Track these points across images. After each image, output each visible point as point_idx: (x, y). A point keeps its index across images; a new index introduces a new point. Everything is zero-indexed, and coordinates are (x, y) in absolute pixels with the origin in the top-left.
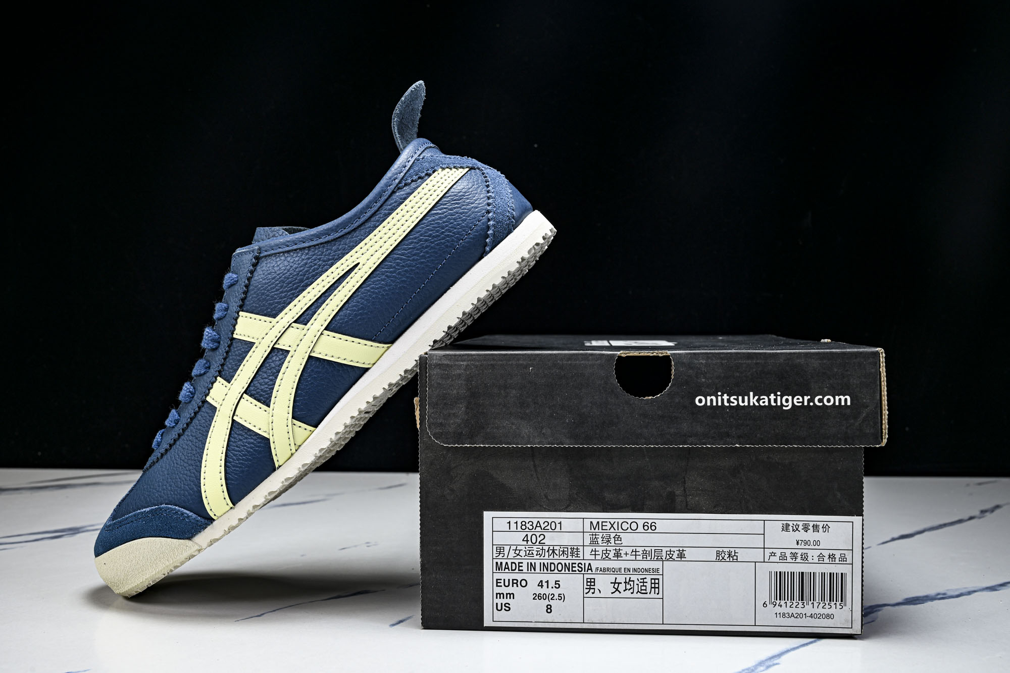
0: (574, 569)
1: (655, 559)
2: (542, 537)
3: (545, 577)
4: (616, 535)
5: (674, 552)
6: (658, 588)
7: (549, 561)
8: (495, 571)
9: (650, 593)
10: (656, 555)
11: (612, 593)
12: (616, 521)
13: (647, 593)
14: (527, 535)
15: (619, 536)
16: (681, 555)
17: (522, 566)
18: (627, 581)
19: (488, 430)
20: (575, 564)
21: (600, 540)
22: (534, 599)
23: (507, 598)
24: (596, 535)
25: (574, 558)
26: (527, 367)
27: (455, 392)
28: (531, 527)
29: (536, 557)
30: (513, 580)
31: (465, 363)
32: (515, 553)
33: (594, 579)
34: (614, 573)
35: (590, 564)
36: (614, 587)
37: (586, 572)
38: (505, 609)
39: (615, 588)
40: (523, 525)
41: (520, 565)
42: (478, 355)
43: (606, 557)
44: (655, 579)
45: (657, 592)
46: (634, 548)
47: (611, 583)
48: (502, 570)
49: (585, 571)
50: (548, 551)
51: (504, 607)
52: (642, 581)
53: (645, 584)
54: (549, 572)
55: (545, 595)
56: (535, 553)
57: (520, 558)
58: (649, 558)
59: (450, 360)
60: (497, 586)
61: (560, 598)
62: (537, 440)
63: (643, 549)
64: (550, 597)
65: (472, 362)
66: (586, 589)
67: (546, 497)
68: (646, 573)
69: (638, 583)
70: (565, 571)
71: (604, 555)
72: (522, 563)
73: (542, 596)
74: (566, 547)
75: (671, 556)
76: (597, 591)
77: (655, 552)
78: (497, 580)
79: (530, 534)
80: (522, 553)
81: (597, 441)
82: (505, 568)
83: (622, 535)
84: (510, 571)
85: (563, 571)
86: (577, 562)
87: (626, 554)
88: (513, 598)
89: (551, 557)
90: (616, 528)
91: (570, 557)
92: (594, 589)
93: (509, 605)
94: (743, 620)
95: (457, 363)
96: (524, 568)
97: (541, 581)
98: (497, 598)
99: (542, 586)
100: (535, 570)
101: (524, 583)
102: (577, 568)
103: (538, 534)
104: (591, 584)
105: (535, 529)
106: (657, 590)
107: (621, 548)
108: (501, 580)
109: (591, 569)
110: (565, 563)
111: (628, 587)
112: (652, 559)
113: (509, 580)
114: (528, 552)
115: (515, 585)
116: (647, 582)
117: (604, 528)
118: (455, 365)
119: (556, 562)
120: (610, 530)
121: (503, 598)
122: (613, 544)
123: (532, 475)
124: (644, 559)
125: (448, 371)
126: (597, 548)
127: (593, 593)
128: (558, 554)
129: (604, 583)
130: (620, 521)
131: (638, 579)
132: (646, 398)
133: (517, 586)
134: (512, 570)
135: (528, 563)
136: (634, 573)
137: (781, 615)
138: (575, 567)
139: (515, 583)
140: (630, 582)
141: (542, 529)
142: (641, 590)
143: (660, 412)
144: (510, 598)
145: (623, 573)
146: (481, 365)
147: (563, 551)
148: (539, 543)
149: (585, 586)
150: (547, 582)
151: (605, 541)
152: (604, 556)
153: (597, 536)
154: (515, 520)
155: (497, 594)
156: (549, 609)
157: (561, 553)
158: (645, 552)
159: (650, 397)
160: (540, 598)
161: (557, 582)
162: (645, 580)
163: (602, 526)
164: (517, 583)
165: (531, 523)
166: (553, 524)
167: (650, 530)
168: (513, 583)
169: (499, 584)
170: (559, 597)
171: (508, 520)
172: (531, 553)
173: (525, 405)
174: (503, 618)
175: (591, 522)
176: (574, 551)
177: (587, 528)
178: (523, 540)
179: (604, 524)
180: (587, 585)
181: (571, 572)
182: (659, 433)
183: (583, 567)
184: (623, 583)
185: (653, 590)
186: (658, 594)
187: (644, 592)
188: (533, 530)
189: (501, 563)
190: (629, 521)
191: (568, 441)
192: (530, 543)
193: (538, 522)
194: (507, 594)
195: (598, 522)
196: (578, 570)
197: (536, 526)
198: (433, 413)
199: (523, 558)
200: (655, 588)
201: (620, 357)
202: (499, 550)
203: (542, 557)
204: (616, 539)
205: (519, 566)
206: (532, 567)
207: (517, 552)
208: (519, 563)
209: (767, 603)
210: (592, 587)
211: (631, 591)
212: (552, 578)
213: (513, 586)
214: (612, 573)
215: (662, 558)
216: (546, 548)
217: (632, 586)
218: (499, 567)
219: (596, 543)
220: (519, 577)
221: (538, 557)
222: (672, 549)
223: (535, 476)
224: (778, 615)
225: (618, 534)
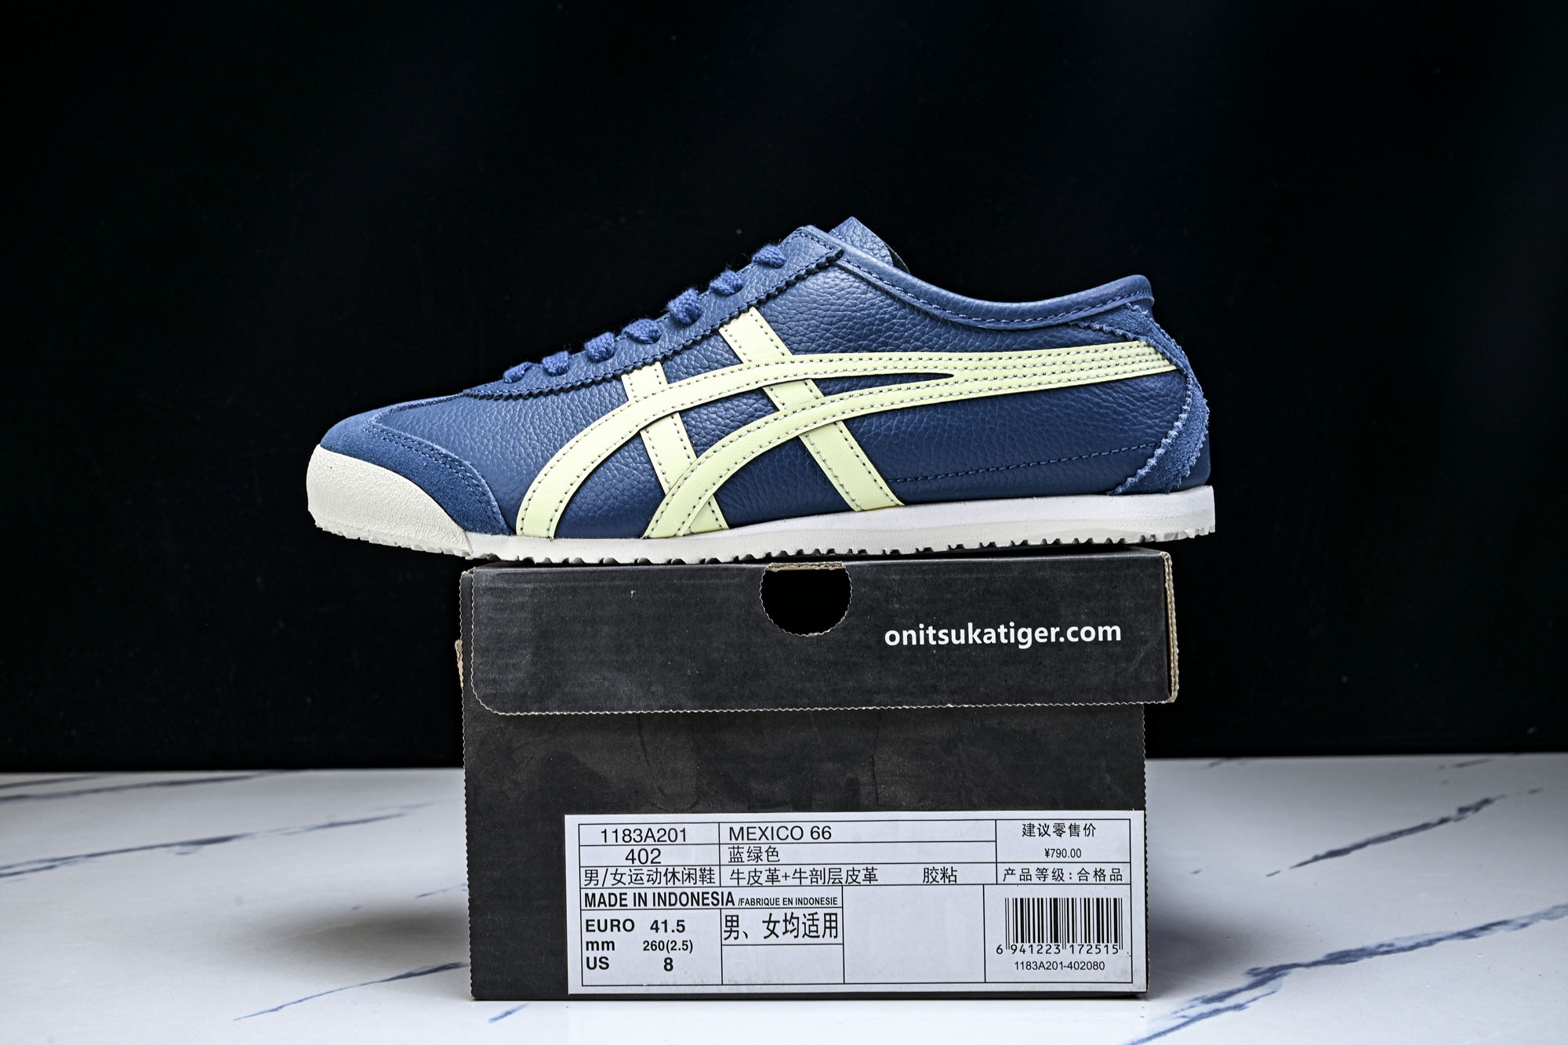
0: (706, 902)
1: (830, 883)
2: (656, 853)
3: (660, 916)
4: (770, 847)
5: (859, 871)
6: (836, 928)
7: (668, 891)
8: (583, 907)
9: (823, 936)
10: (831, 877)
11: (765, 938)
12: (770, 825)
13: (818, 937)
14: (632, 851)
15: (775, 849)
16: (870, 877)
17: (626, 899)
18: (788, 918)
19: (567, 690)
20: (708, 893)
21: (745, 856)
22: (645, 949)
23: (603, 949)
24: (738, 848)
25: (705, 884)
26: (627, 590)
27: (515, 630)
28: (638, 839)
29: (647, 884)
30: (612, 921)
31: (531, 586)
32: (614, 879)
33: (737, 916)
34: (767, 906)
35: (730, 893)
36: (768, 928)
37: (724, 906)
38: (600, 967)
39: (770, 930)
40: (625, 835)
41: (623, 897)
42: (550, 573)
43: (755, 882)
44: (830, 915)
45: (834, 933)
46: (798, 867)
47: (764, 922)
48: (595, 906)
49: (723, 904)
50: (666, 874)
51: (598, 963)
52: (811, 917)
53: (816, 922)
54: (668, 906)
55: (661, 944)
56: (645, 878)
57: (623, 886)
58: (820, 882)
59: (508, 581)
60: (588, 930)
61: (685, 947)
62: (642, 704)
63: (811, 867)
64: (670, 946)
65: (542, 584)
66: (725, 931)
67: (661, 791)
68: (817, 905)
69: (805, 921)
70: (692, 905)
71: (751, 878)
72: (626, 894)
73: (657, 944)
74: (693, 867)
75: (854, 877)
76: (742, 935)
77: (830, 872)
78: (587, 921)
79: (637, 850)
80: (626, 879)
81: (734, 702)
82: (600, 903)
83: (778, 847)
84: (608, 907)
85: (689, 906)
86: (711, 890)
87: (786, 876)
88: (613, 949)
89: (671, 884)
90: (770, 837)
91: (699, 884)
92: (738, 931)
93: (607, 959)
94: (966, 974)
95: (518, 585)
96: (630, 902)
97: (656, 922)
98: (587, 949)
99: (657, 929)
100: (645, 905)
101: (629, 925)
102: (711, 900)
103: (650, 849)
104: (732, 923)
105: (645, 841)
106: (834, 931)
107: (778, 867)
108: (594, 920)
109: (732, 901)
110: (692, 894)
111: (790, 927)
112: (826, 884)
113: (606, 921)
114: (634, 877)
115: (615, 929)
116: (818, 920)
117: (751, 836)
118: (516, 589)
119: (678, 892)
120: (760, 839)
121: (598, 949)
122: (765, 861)
123: (638, 758)
124: (814, 884)
125: (504, 599)
126: (741, 869)
127: (736, 938)
128: (681, 879)
129: (752, 921)
130: (776, 826)
131: (804, 915)
132: (811, 634)
133: (619, 930)
134: (610, 905)
135: (635, 894)
136: (798, 906)
137: (1025, 965)
138: (708, 898)
139: (615, 926)
140: (793, 920)
141: (655, 840)
142: (810, 931)
143: (831, 656)
144: (608, 949)
145: (781, 905)
146: (555, 589)
147: (689, 874)
148: (652, 862)
149: (724, 928)
150: (665, 922)
151: (753, 858)
152: (752, 881)
153: (740, 850)
154: (614, 828)
155: (587, 943)
156: (668, 964)
157: (685, 877)
158: (814, 873)
159: (816, 634)
160: (654, 947)
161: (680, 923)
162: (815, 917)
163: (748, 833)
164: (618, 926)
165: (638, 832)
166: (673, 832)
167: (821, 839)
168: (612, 926)
169: (590, 928)
170: (683, 945)
171: (603, 828)
172: (638, 878)
173: (624, 649)
174: (597, 980)
175: (731, 829)
176: (706, 873)
177: (725, 838)
178: (627, 859)
179: (751, 830)
180: (727, 926)
181: (701, 906)
182: (830, 688)
183: (720, 897)
184: (781, 921)
185: (828, 931)
186: (835, 937)
187: (815, 934)
188: (642, 843)
189: (594, 895)
190: (790, 826)
191: (690, 704)
192: (637, 862)
193: (650, 829)
194: (603, 943)
195: (742, 829)
196: (712, 903)
197: (647, 836)
198: (481, 664)
199: (627, 885)
200: (831, 928)
201: (769, 573)
202: (590, 875)
203: (656, 885)
204: (770, 854)
205: (621, 899)
206: (641, 899)
207: (618, 877)
208: (621, 894)
209: (1003, 947)
210: (734, 929)
211: (795, 933)
212: (672, 916)
213: (612, 930)
214: (764, 906)
215: (840, 882)
216: (662, 870)
217: (796, 926)
218: (590, 901)
219: (740, 860)
220: (621, 915)
221: (650, 884)
222: (857, 867)
223: (643, 758)
224: (1020, 966)
225: (773, 846)
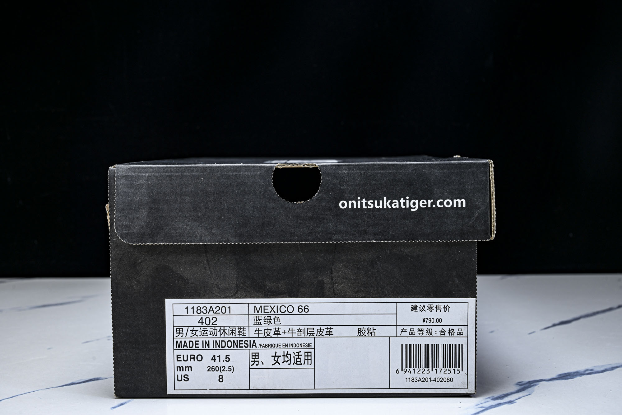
0: (241, 345)
1: (308, 336)
2: (214, 319)
3: (217, 353)
4: (276, 317)
5: (324, 329)
6: (311, 359)
7: (221, 340)
8: (175, 348)
9: (304, 364)
10: (309, 332)
11: (273, 365)
12: (276, 305)
13: (301, 364)
14: (202, 318)
15: (278, 317)
16: (329, 333)
17: (198, 344)
18: (285, 354)
19: (167, 231)
20: (242, 341)
21: (262, 321)
22: (208, 371)
23: (186, 371)
24: (259, 317)
25: (241, 336)
26: (199, 177)
27: (138, 199)
28: (205, 312)
29: (209, 336)
30: (191, 355)
31: (147, 175)
32: (192, 333)
33: (258, 353)
34: (274, 348)
35: (254, 341)
36: (274, 360)
37: (251, 348)
38: (184, 380)
39: (275, 361)
40: (198, 310)
41: (197, 343)
42: (158, 168)
43: (267, 335)
44: (308, 352)
45: (309, 363)
46: (291, 327)
47: (272, 356)
48: (181, 348)
49: (250, 347)
50: (220, 331)
51: (183, 378)
52: (297, 354)
53: (300, 357)
54: (221, 348)
55: (217, 368)
56: (209, 333)
57: (197, 337)
58: (303, 335)
59: (134, 172)
60: (178, 361)
61: (230, 370)
62: (207, 239)
63: (298, 327)
64: (222, 369)
65: (153, 174)
66: (251, 361)
67: (217, 286)
68: (301, 348)
69: (294, 356)
70: (234, 347)
71: (266, 333)
72: (198, 341)
73: (215, 368)
74: (234, 327)
75: (321, 333)
76: (260, 363)
77: (308, 330)
78: (177, 355)
79: (204, 317)
80: (198, 333)
81: (257, 239)
82: (184, 346)
83: (280, 317)
84: (188, 348)
85: (232, 348)
86: (244, 339)
87: (284, 332)
88: (191, 371)
89: (222, 336)
90: (276, 311)
91: (238, 336)
92: (258, 361)
93: (188, 376)
94: (381, 386)
95: (140, 174)
96: (200, 345)
97: (214, 356)
98: (177, 371)
99: (215, 360)
100: (209, 347)
101: (200, 358)
102: (244, 344)
103: (211, 317)
104: (255, 357)
105: (209, 313)
106: (309, 361)
107: (280, 327)
108: (181, 355)
109: (255, 345)
110: (234, 341)
111: (286, 359)
112: (306, 336)
113: (187, 355)
114: (203, 332)
115: (192, 360)
116: (301, 355)
117: (266, 311)
118: (139, 176)
119: (226, 340)
120: (270, 312)
121: (183, 371)
122: (273, 324)
123: (205, 268)
124: (299, 336)
125: (132, 182)
126: (261, 328)
127: (257, 365)
128: (228, 333)
129: (266, 356)
130: (279, 305)
131: (294, 353)
132: (299, 202)
133: (194, 361)
134: (190, 347)
135: (203, 341)
136: (290, 348)
137: (411, 379)
138: (242, 344)
139: (192, 358)
140: (288, 356)
141: (214, 313)
142: (297, 361)
143: (310, 214)
144: (188, 371)
145: (282, 348)
146: (160, 176)
147: (232, 331)
148: (212, 324)
149: (251, 360)
150: (219, 356)
151: (267, 322)
152: (266, 335)
153: (260, 318)
154: (192, 306)
155: (177, 367)
156: (221, 379)
157: (230, 332)
158: (299, 330)
159: (302, 202)
160: (213, 370)
161: (227, 357)
162: (300, 354)
163: (264, 309)
164: (194, 358)
165: (205, 308)
166: (224, 308)
167: (303, 313)
168: (191, 358)
169: (179, 359)
170: (229, 368)
171: (186, 306)
172: (205, 333)
173: (198, 209)
174: (183, 387)
175: (255, 307)
176: (241, 330)
177: (252, 311)
178: (199, 323)
179: (266, 308)
180: (252, 359)
181: (239, 348)
182: (309, 231)
183: (249, 343)
184: (282, 356)
185: (306, 361)
186: (310, 364)
187: (299, 363)
188: (207, 314)
189: (181, 342)
190: (287, 305)
191: (233, 239)
192: (204, 324)
193: (211, 307)
194: (186, 367)
195: (261, 307)
196: (245, 346)
197: (210, 311)
198: (120, 217)
199: (199, 337)
200: (308, 359)
201: (277, 169)
202: (179, 331)
203: (214, 336)
204: (276, 320)
205: (196, 344)
206: (206, 344)
207: (194, 332)
208: (196, 341)
209: (400, 370)
210: (256, 360)
211: (289, 362)
212: (223, 353)
213: (191, 361)
214: (272, 348)
215: (313, 335)
216: (218, 328)
217: (289, 359)
218: (179, 345)
219: (260, 323)
220: (196, 353)
221: (211, 336)
222: (322, 327)
223: (208, 269)
224: (408, 380)
225: (277, 316)
